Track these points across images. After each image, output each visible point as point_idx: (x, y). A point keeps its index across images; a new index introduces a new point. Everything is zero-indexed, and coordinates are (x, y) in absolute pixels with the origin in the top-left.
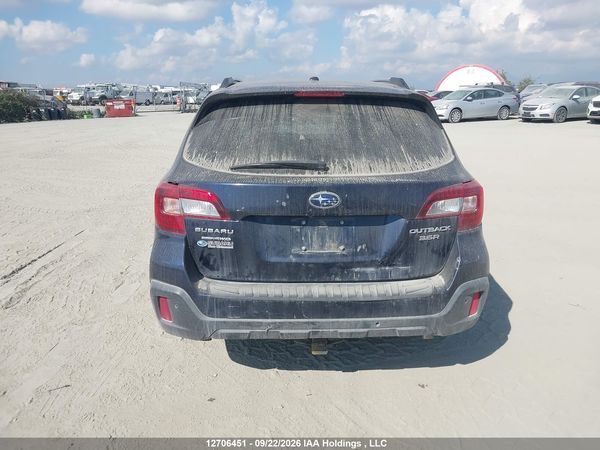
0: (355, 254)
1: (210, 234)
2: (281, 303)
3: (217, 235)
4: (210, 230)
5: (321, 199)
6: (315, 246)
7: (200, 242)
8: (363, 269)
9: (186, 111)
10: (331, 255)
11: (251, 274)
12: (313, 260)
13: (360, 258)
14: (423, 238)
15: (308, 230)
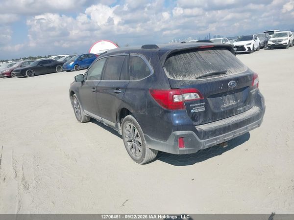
0: (237, 104)
1: (196, 106)
2: (226, 127)
3: (199, 106)
4: (196, 105)
5: (232, 84)
6: (227, 103)
7: (192, 111)
10: (232, 105)
11: (210, 120)
12: (228, 109)
13: (239, 105)
14: (253, 93)
15: (224, 97)
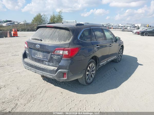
4: (27, 49)
5: (37, 46)
6: (39, 55)
7: (26, 51)
8: (45, 62)
9: (123, 31)
10: (40, 58)
13: (45, 60)
14: (54, 58)
